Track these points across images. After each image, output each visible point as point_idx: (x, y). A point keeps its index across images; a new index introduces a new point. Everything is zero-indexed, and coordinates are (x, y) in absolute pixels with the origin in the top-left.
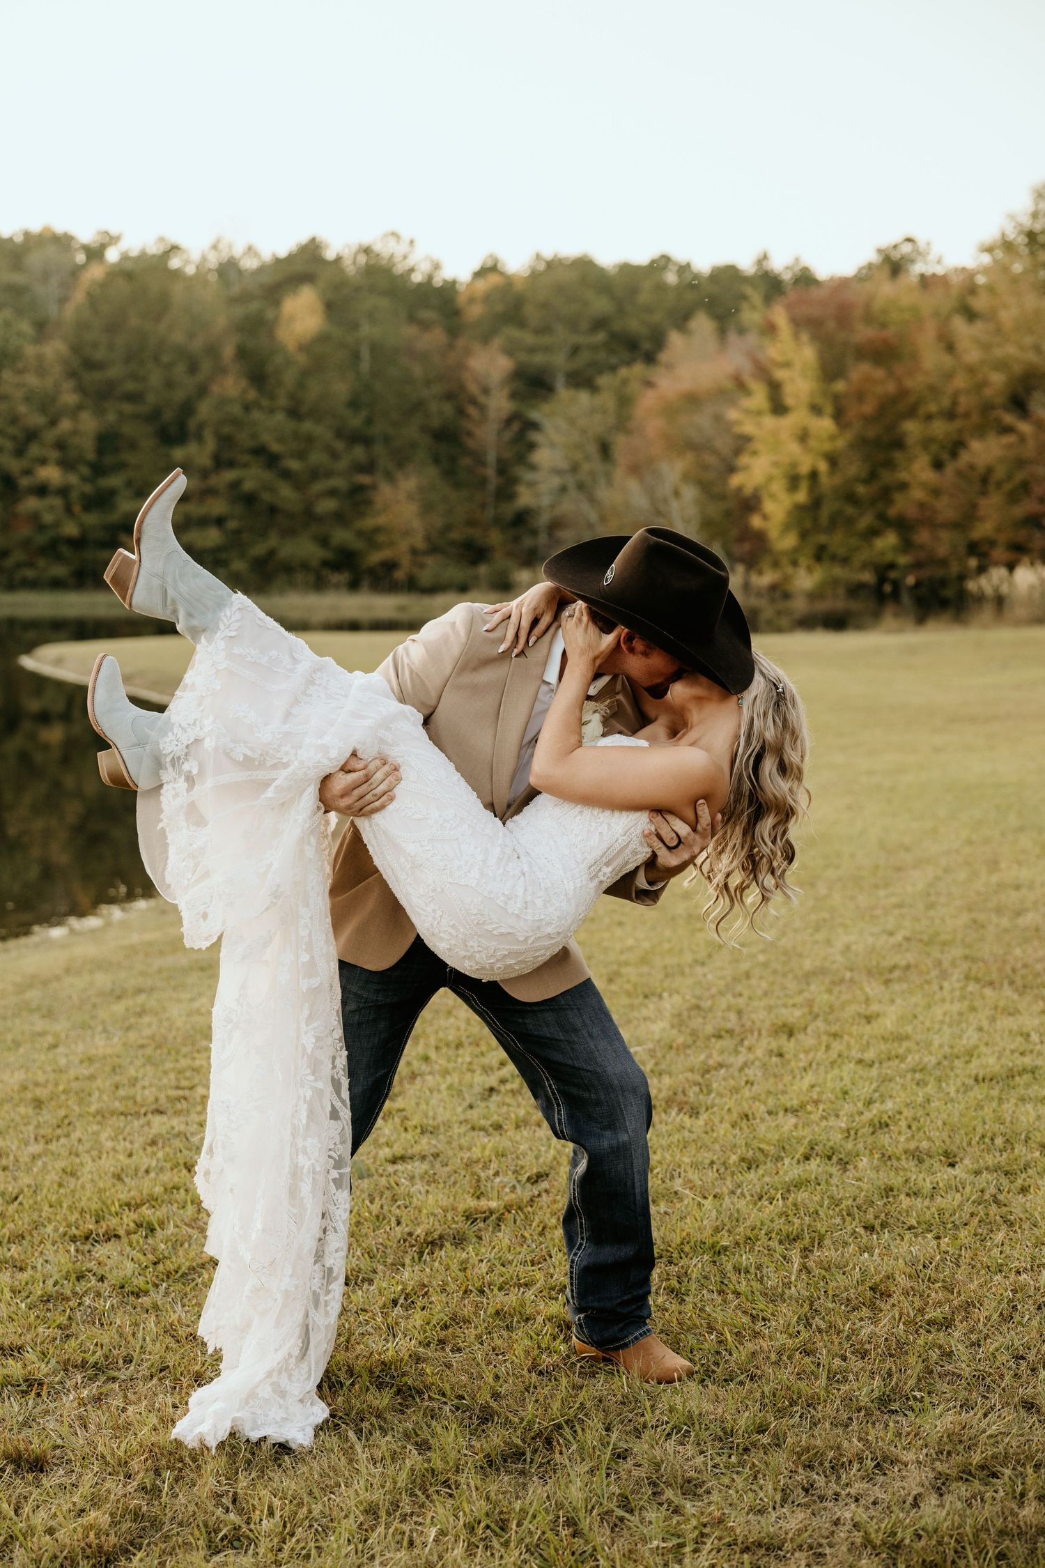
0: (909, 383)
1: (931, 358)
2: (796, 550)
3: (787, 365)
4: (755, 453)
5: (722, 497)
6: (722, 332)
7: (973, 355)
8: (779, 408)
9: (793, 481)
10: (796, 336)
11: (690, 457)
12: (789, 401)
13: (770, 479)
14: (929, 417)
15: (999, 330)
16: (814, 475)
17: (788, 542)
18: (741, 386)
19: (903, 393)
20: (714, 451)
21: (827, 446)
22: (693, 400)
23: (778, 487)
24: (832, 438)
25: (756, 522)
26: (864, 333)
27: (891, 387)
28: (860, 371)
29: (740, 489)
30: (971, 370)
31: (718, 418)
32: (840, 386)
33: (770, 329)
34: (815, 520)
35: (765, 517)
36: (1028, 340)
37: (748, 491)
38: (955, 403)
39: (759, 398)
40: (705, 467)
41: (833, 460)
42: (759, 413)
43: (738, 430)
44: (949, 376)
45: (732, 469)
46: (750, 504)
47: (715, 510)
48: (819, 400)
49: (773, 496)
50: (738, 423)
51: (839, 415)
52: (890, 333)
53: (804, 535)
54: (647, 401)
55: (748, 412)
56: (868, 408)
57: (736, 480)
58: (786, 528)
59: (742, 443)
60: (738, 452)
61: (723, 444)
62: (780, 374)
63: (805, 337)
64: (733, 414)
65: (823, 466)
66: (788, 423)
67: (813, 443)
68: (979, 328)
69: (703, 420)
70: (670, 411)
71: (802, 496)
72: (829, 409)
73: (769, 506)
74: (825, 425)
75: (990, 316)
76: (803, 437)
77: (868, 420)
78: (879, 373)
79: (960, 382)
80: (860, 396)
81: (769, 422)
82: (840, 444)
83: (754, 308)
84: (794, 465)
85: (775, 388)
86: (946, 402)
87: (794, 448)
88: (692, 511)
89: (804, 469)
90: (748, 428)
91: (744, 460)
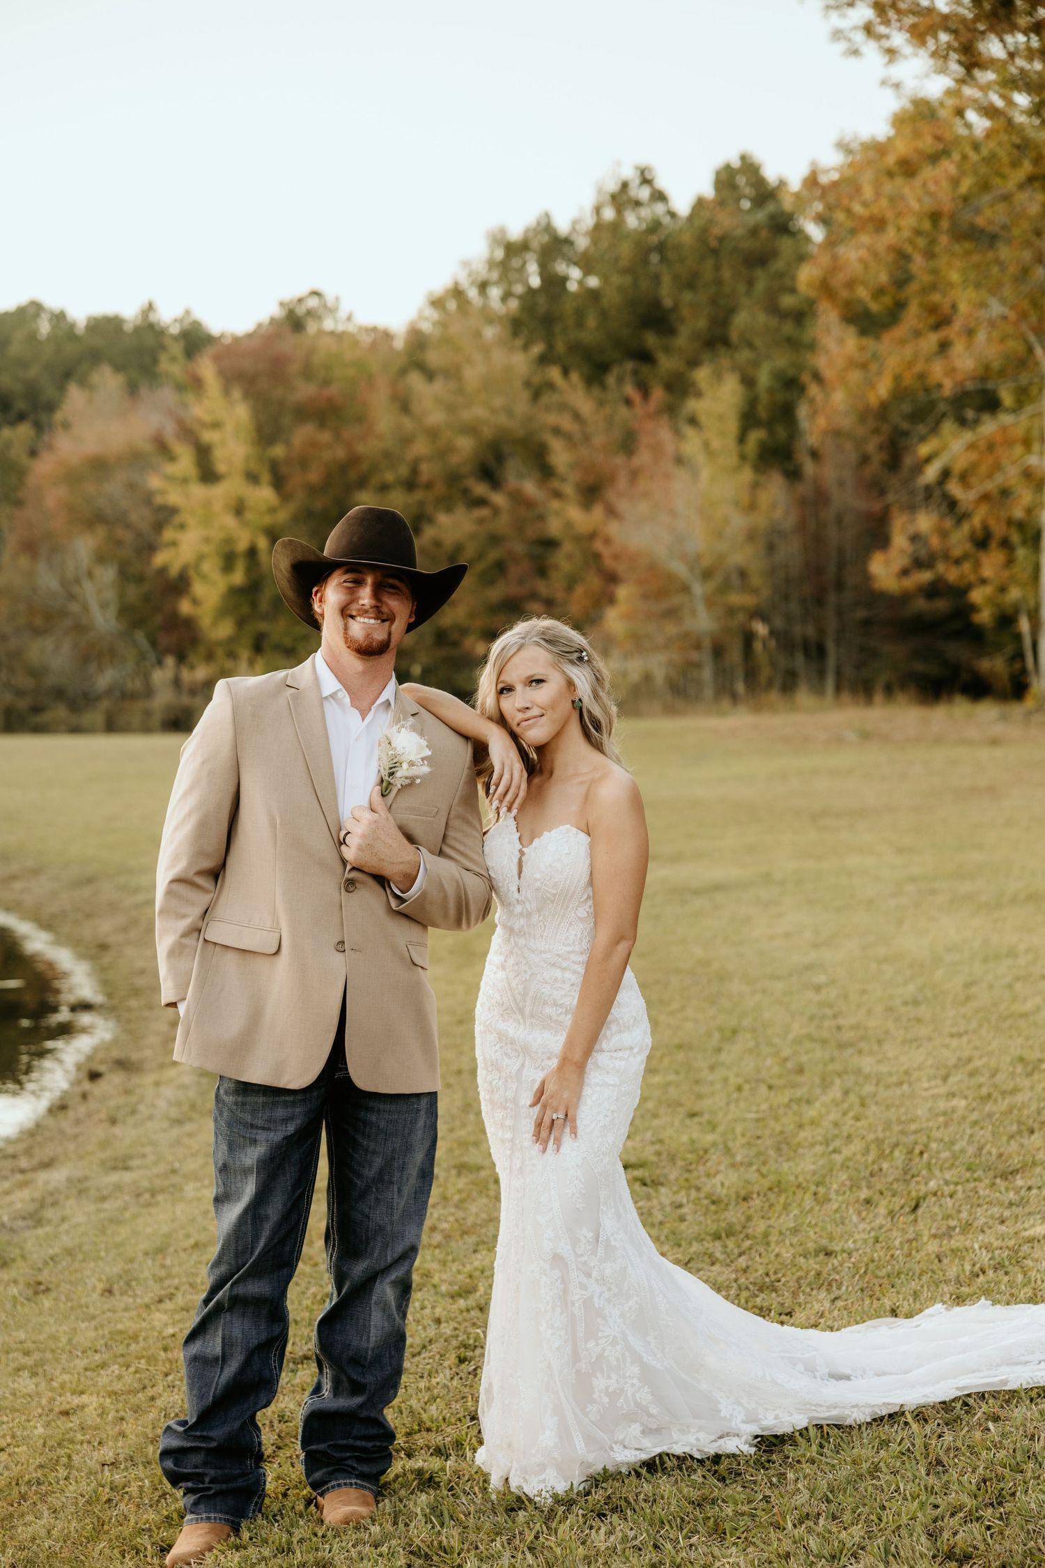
0: (361, 448)
1: (385, 421)
2: (232, 640)
3: (216, 425)
4: (182, 527)
5: (140, 579)
6: (133, 389)
7: (436, 417)
8: (208, 475)
9: (228, 561)
10: (226, 392)
11: (101, 531)
12: (221, 467)
13: (201, 558)
14: (384, 488)
15: (461, 391)
16: (252, 552)
17: (224, 630)
18: (163, 449)
19: (354, 460)
20: (128, 526)
21: (267, 520)
22: (99, 466)
23: (210, 567)
24: (272, 510)
25: (185, 607)
26: (304, 391)
27: (340, 453)
28: (303, 434)
29: (163, 571)
30: (433, 434)
31: (131, 487)
32: (278, 451)
33: (196, 384)
34: (254, 605)
35: (195, 602)
36: (498, 402)
37: (174, 571)
38: (415, 471)
39: (185, 462)
40: (119, 543)
41: (273, 535)
42: (185, 481)
43: (159, 500)
44: (407, 440)
45: (152, 548)
46: (179, 585)
47: (133, 592)
48: (254, 466)
49: (204, 577)
50: (163, 492)
51: (279, 482)
52: (334, 390)
53: (241, 623)
54: (43, 468)
55: (170, 479)
56: (314, 475)
57: (160, 559)
58: (222, 613)
59: (165, 516)
60: (159, 527)
61: (140, 517)
62: (208, 436)
63: (237, 394)
64: (154, 482)
65: (262, 543)
66: (220, 492)
67: (249, 515)
68: (438, 387)
69: (114, 487)
70: (72, 477)
71: (238, 577)
72: (266, 477)
73: (199, 589)
74: (265, 494)
75: (453, 373)
76: (239, 509)
77: (312, 490)
78: (326, 437)
79: (421, 447)
80: (304, 463)
81: (199, 491)
82: (282, 516)
83: (173, 359)
84: (229, 541)
85: (203, 454)
86: (404, 471)
87: (229, 521)
88: (110, 595)
89: (242, 545)
90: (174, 497)
91: (168, 534)
